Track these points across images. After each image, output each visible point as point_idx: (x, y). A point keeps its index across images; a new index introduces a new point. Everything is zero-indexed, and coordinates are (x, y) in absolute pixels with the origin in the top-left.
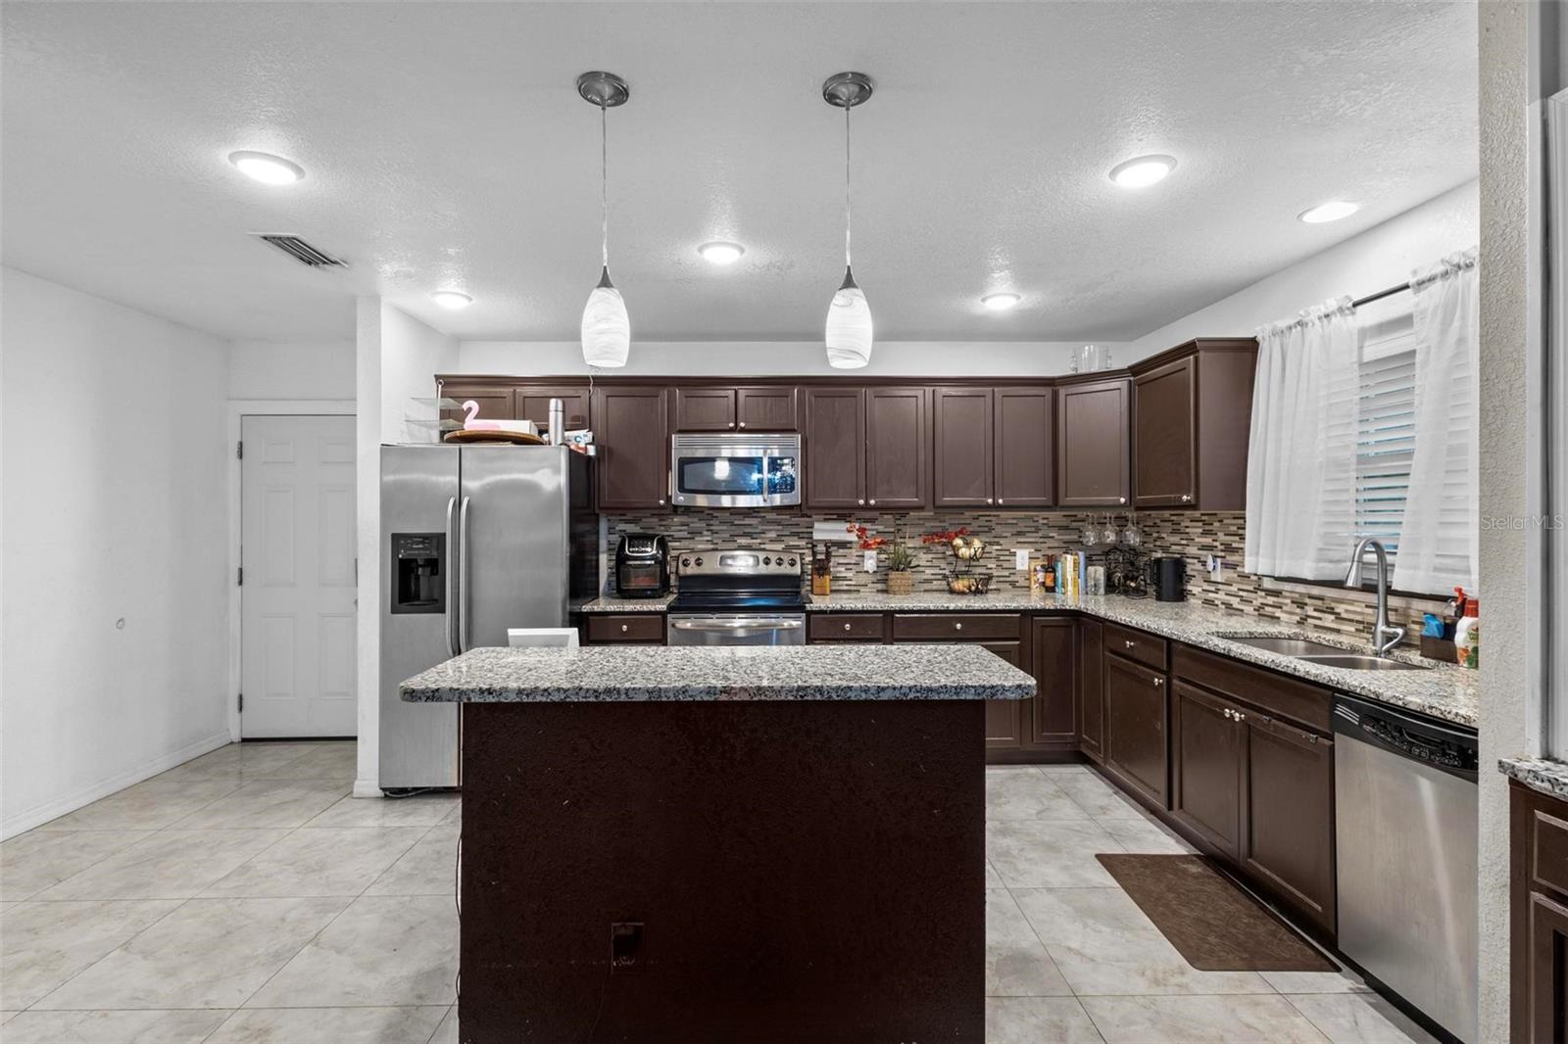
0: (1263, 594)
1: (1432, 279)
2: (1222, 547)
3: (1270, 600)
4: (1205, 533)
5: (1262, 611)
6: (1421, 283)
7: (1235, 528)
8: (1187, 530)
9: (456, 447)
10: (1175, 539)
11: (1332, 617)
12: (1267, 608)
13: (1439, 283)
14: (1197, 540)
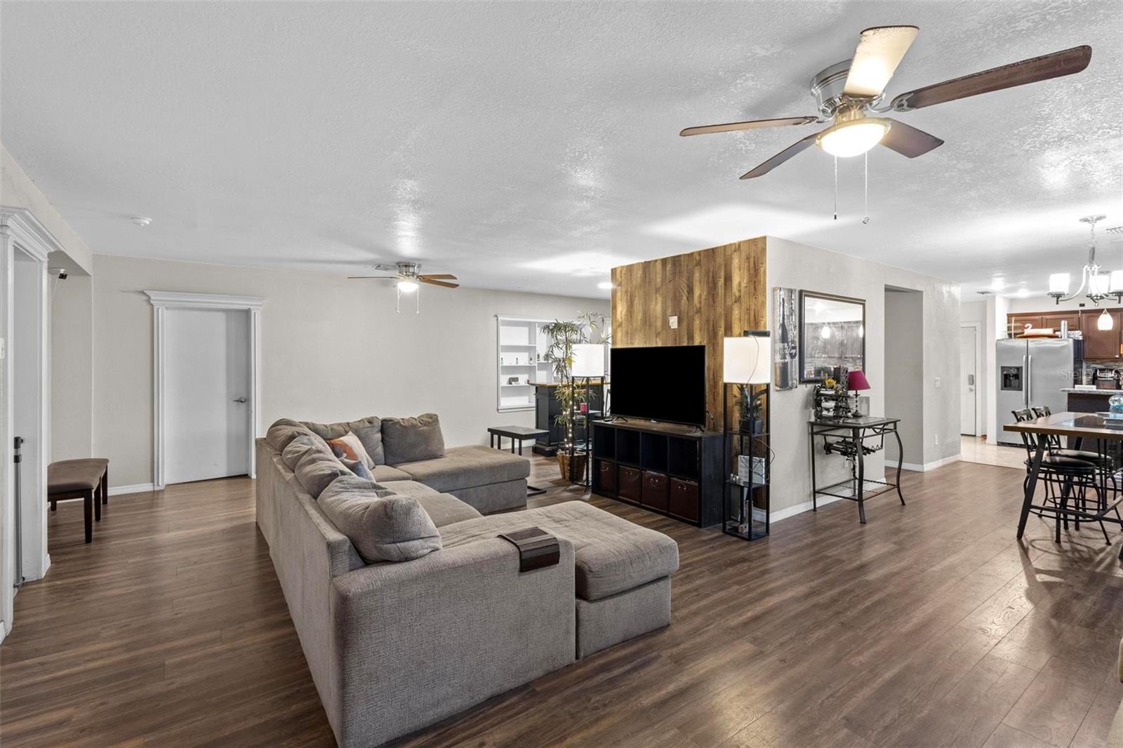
9: (1025, 340)
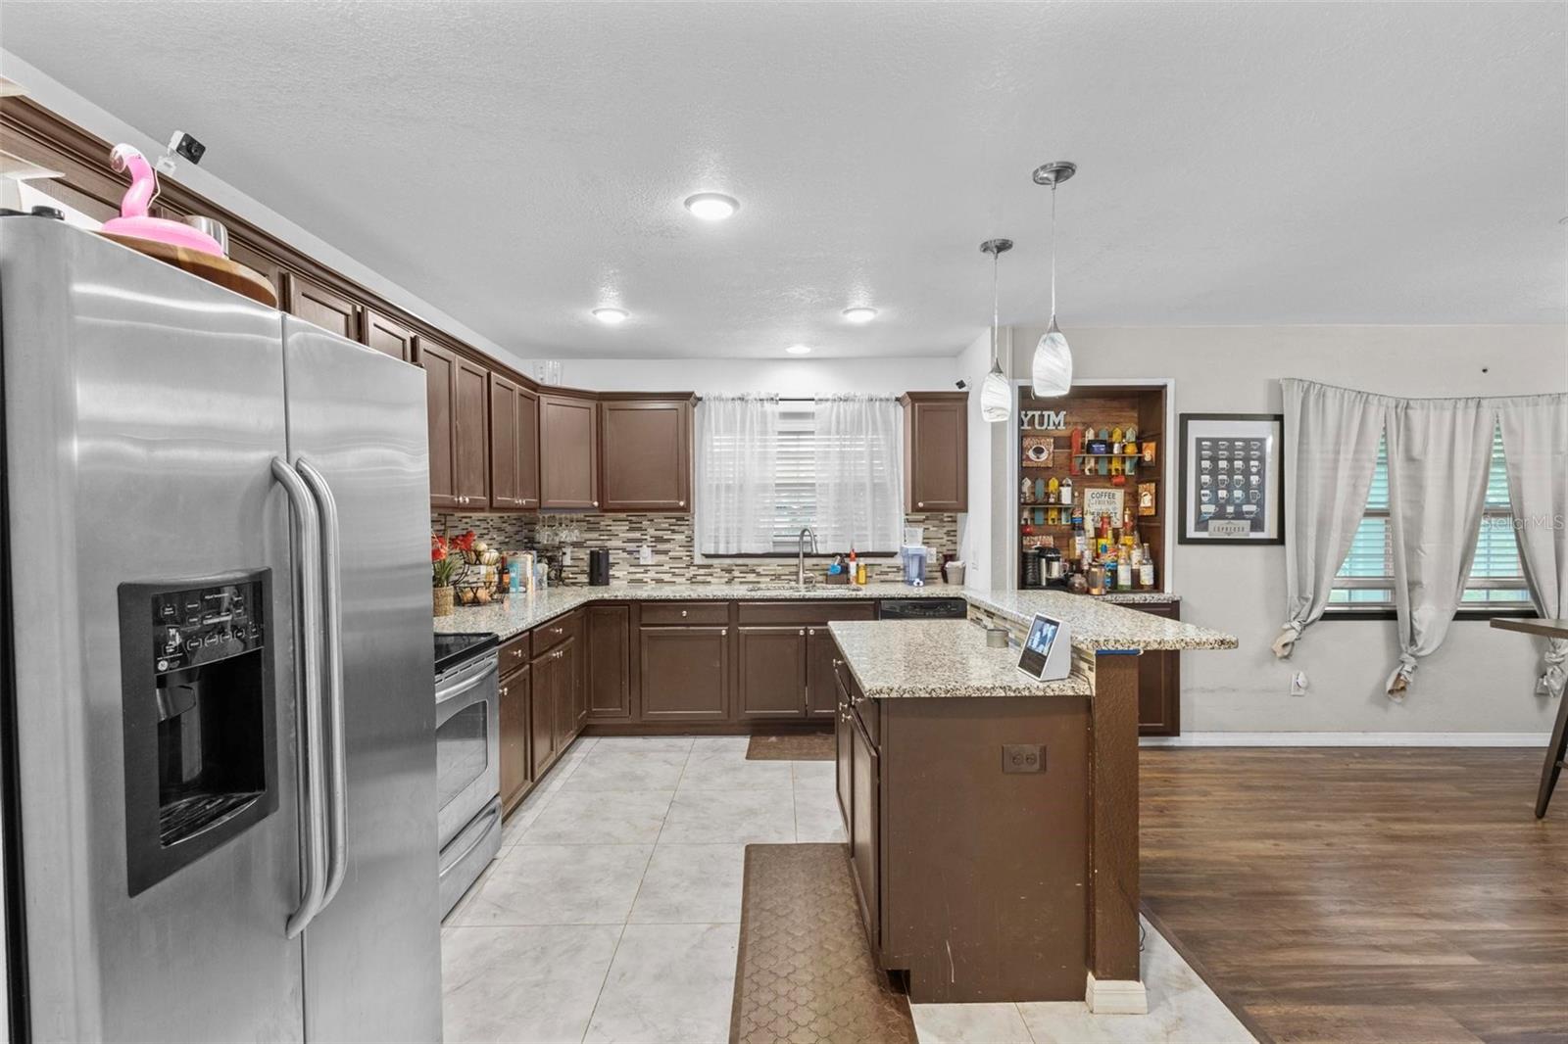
0: (696, 568)
1: (827, 400)
2: (653, 539)
3: (702, 571)
4: (631, 530)
5: (694, 580)
6: (821, 400)
7: (667, 525)
8: (609, 528)
10: (595, 535)
11: (754, 575)
12: (698, 577)
13: (829, 404)
14: (621, 535)
